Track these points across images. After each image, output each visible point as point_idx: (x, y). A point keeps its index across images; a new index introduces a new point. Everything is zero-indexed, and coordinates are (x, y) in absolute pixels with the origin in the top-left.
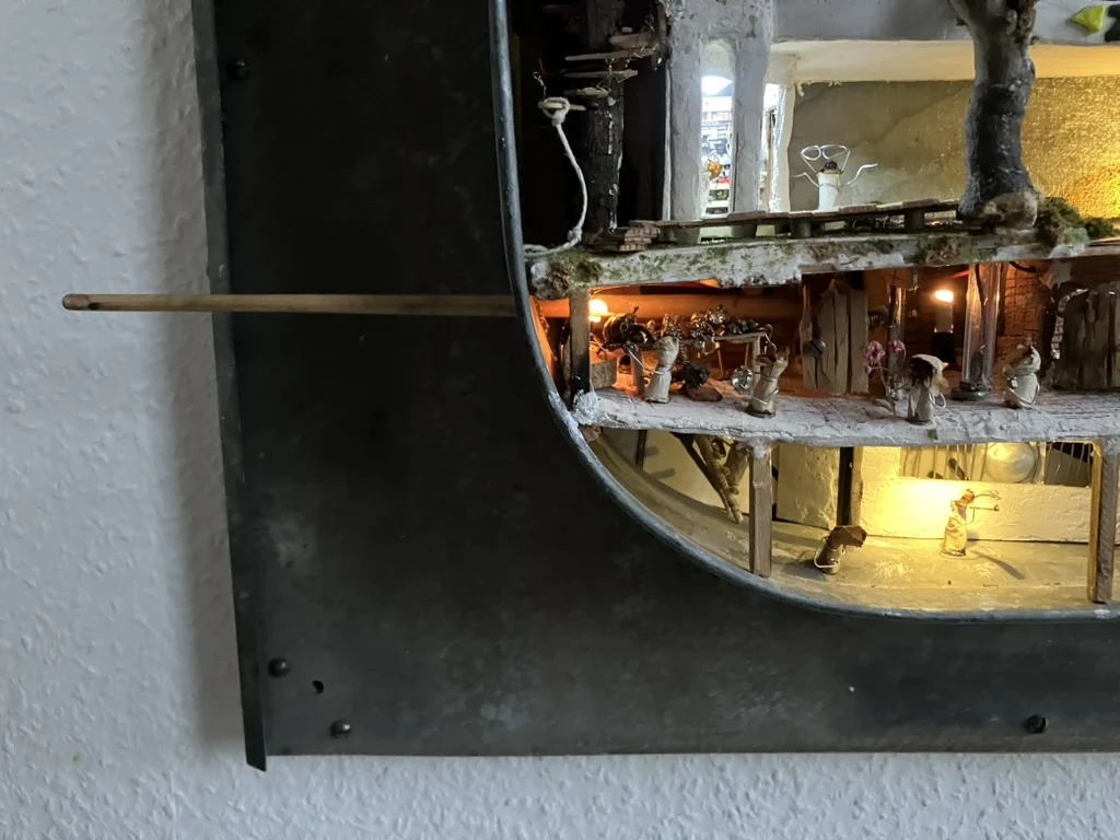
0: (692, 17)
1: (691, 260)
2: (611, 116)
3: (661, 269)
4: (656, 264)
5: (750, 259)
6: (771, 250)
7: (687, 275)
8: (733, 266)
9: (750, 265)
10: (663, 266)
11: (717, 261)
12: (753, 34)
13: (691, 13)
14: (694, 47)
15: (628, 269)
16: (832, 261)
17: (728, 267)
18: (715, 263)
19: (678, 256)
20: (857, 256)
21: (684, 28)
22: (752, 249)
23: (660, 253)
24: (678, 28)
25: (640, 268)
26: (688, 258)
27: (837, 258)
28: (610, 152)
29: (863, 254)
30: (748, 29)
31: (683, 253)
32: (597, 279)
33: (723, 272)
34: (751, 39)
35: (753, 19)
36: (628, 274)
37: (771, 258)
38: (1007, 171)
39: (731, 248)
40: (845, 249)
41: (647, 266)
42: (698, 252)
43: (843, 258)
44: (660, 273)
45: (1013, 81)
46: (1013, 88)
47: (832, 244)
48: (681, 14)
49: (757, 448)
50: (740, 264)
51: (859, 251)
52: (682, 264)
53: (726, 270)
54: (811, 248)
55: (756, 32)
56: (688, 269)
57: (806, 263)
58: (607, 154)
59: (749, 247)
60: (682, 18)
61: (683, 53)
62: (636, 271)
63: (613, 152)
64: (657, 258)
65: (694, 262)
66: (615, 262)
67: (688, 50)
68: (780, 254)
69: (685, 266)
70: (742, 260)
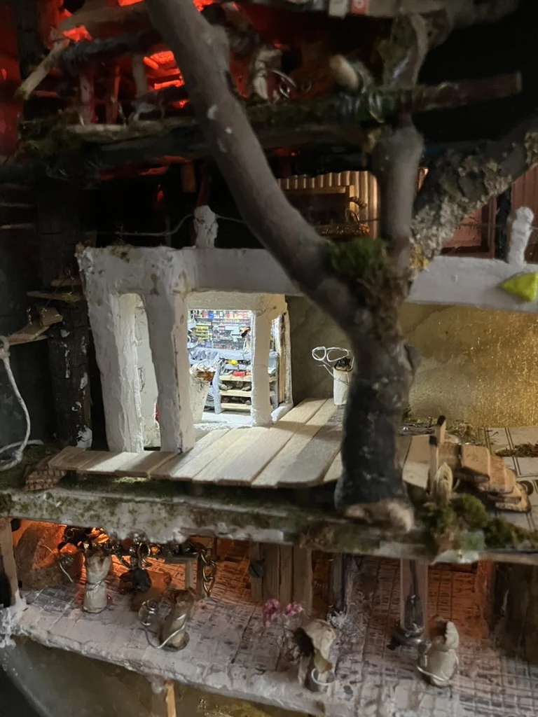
0: (100, 272)
1: (87, 505)
2: (65, 346)
3: (61, 510)
4: (58, 504)
5: (136, 514)
6: (156, 509)
7: (79, 521)
8: (119, 519)
9: (134, 521)
10: (63, 508)
11: (107, 511)
12: (155, 292)
13: (99, 269)
14: (105, 300)
15: (35, 505)
16: (212, 527)
17: (115, 519)
18: (105, 514)
19: (77, 500)
20: (236, 527)
21: (95, 282)
22: (139, 505)
23: (64, 493)
24: (90, 283)
25: (45, 505)
26: (85, 503)
27: (216, 525)
28: (67, 376)
29: (242, 526)
30: (151, 287)
31: (81, 498)
32: (9, 511)
33: (109, 524)
34: (155, 296)
35: (154, 278)
36: (34, 509)
37: (154, 517)
38: (368, 477)
39: (121, 500)
40: (225, 518)
41: (50, 505)
42: (92, 499)
43: (223, 527)
44: (60, 515)
45: (378, 378)
46: (377, 386)
47: (212, 510)
48: (91, 269)
49: (154, 684)
50: (126, 518)
51: (237, 521)
52: (78, 509)
53: (113, 523)
54: (192, 511)
55: (159, 290)
56: (82, 515)
57: (187, 526)
58: (65, 378)
59: (137, 502)
60: (93, 273)
61: (96, 305)
62: (41, 509)
63: (71, 375)
64: (60, 499)
65: (89, 509)
66: (26, 497)
67: (100, 302)
68: (164, 514)
69: (80, 511)
70: (128, 515)
